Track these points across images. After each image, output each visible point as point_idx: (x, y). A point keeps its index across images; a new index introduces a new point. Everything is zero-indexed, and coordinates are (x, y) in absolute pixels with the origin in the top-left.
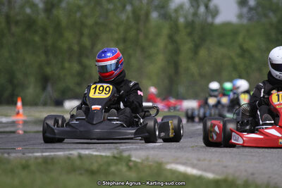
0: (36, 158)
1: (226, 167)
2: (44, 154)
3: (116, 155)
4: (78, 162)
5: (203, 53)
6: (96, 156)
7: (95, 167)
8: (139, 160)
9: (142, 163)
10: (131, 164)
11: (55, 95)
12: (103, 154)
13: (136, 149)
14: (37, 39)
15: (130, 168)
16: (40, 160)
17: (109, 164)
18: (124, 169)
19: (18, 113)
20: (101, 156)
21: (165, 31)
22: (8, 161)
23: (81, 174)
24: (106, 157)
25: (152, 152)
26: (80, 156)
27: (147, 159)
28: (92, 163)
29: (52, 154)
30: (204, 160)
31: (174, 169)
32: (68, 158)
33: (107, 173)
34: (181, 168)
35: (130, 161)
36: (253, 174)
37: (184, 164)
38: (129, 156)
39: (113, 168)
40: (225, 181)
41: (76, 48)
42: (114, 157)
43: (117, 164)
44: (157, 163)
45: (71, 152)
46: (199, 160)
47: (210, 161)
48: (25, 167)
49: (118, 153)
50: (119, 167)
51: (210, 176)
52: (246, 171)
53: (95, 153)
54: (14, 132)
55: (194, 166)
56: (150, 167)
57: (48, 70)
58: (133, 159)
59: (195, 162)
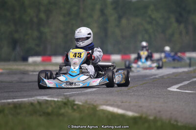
0: (9, 104)
1: (141, 107)
4: (38, 107)
5: (124, 21)
6: (51, 101)
7: (50, 110)
8: (80, 103)
9: (82, 106)
10: (75, 107)
12: (56, 99)
13: (78, 95)
14: (8, 14)
15: (74, 110)
16: (11, 106)
18: (70, 111)
20: (54, 101)
21: (98, 7)
23: (40, 115)
25: (89, 97)
26: (39, 103)
27: (86, 102)
28: (47, 108)
29: (20, 100)
30: (126, 102)
31: (105, 109)
32: (32, 104)
33: (59, 115)
34: (110, 109)
35: (74, 104)
36: (159, 112)
37: (112, 105)
38: (74, 101)
39: (63, 111)
40: (140, 118)
41: (35, 20)
44: (93, 105)
45: (33, 98)
46: (122, 102)
47: (130, 102)
49: (65, 99)
50: (67, 109)
51: (130, 114)
52: (155, 109)
53: (49, 99)
55: (119, 107)
57: (16, 36)
58: (76, 102)
59: (120, 104)
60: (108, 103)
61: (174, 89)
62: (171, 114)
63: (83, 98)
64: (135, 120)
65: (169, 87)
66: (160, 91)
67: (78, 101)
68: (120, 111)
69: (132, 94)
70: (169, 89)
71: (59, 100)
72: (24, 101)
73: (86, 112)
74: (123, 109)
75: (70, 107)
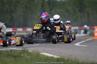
1: (61, 53)
3: (23, 50)
4: (10, 53)
6: (16, 50)
7: (16, 54)
8: (31, 51)
9: (32, 52)
10: (28, 53)
13: (30, 47)
15: (28, 54)
20: (18, 50)
23: (11, 57)
24: (20, 50)
25: (36, 48)
27: (34, 51)
33: (20, 57)
34: (46, 54)
36: (70, 56)
37: (47, 52)
38: (28, 50)
39: (22, 55)
43: (24, 53)
45: (8, 49)
46: (52, 51)
47: (56, 51)
50: (24, 54)
51: (56, 57)
52: (68, 55)
53: (16, 49)
55: (50, 53)
56: (35, 54)
58: (29, 51)
59: (51, 52)
60: (45, 51)
61: (77, 44)
62: (76, 57)
63: (32, 49)
64: (58, 60)
65: (75, 43)
66: (70, 45)
67: (30, 50)
68: (51, 55)
69: (57, 47)
70: (75, 44)
71: (20, 49)
72: (3, 50)
73: (34, 55)
74: (52, 54)
75: (26, 53)
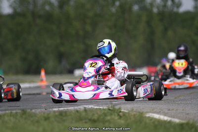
0: (55, 112)
2: (60, 109)
5: (170, 33)
11: (68, 67)
12: (101, 108)
16: (57, 114)
17: (105, 115)
18: (117, 118)
19: (42, 81)
21: (144, 18)
22: (35, 115)
26: (85, 110)
28: (93, 115)
29: (66, 108)
30: (173, 110)
31: (152, 116)
32: (77, 111)
35: (120, 112)
40: (187, 124)
41: (81, 33)
42: (109, 109)
44: (140, 112)
48: (47, 119)
49: (112, 107)
54: (39, 94)
57: (62, 49)
